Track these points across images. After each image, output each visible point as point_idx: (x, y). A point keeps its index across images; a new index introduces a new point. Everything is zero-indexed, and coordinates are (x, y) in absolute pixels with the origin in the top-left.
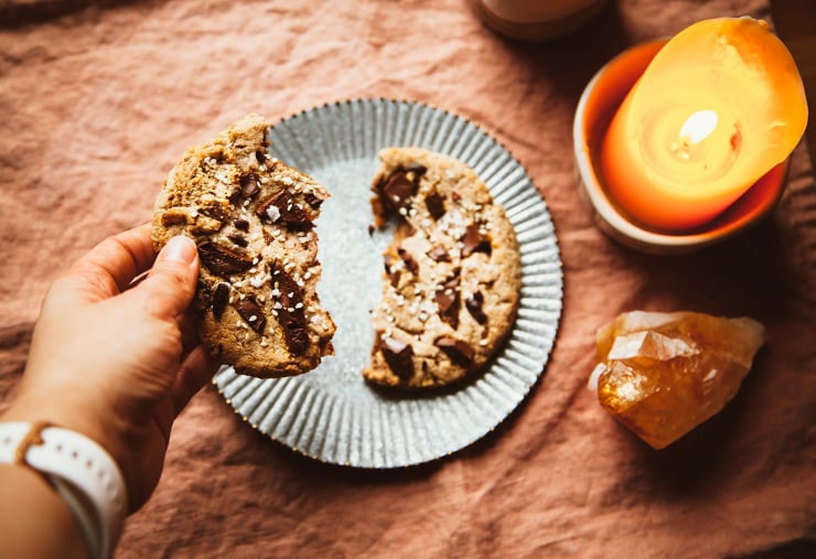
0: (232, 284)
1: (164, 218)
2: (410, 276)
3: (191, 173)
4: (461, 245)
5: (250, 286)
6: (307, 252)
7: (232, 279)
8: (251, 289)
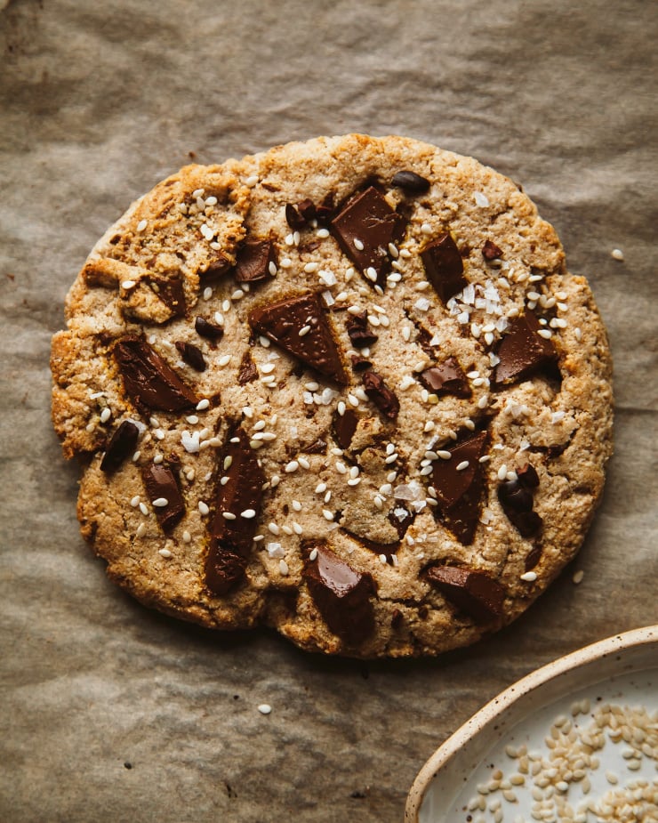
0: (150, 427)
1: (87, 272)
2: (376, 425)
3: (161, 208)
4: (494, 360)
5: (179, 444)
6: (308, 423)
7: (154, 420)
8: (178, 449)
